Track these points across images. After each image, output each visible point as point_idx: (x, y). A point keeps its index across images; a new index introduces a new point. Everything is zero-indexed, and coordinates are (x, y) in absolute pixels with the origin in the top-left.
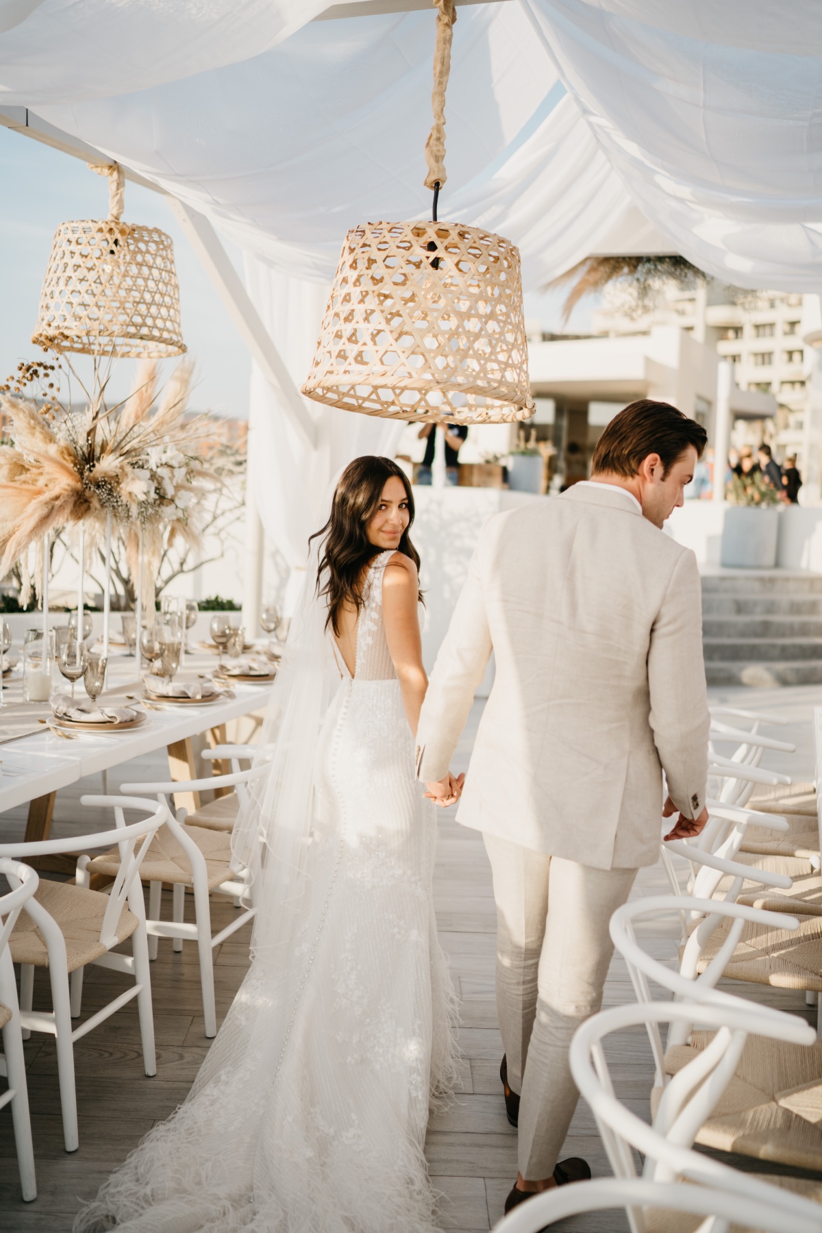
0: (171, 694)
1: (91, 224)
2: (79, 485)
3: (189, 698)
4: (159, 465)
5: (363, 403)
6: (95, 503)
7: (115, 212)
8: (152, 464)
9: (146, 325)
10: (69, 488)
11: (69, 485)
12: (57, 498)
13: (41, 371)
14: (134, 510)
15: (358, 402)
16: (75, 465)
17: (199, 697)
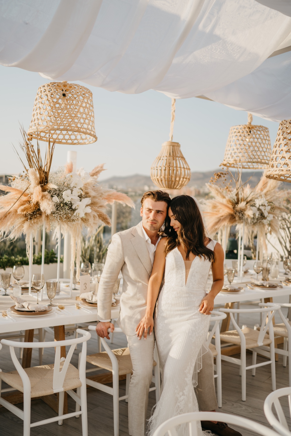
0: (259, 284)
1: (239, 127)
2: (232, 212)
3: (264, 286)
4: (261, 205)
5: (287, 178)
6: (237, 218)
7: (249, 121)
8: (257, 205)
9: (256, 158)
10: (228, 213)
11: (228, 212)
12: (222, 216)
13: (222, 176)
14: (249, 220)
15: (285, 178)
16: (232, 205)
17: (268, 286)
